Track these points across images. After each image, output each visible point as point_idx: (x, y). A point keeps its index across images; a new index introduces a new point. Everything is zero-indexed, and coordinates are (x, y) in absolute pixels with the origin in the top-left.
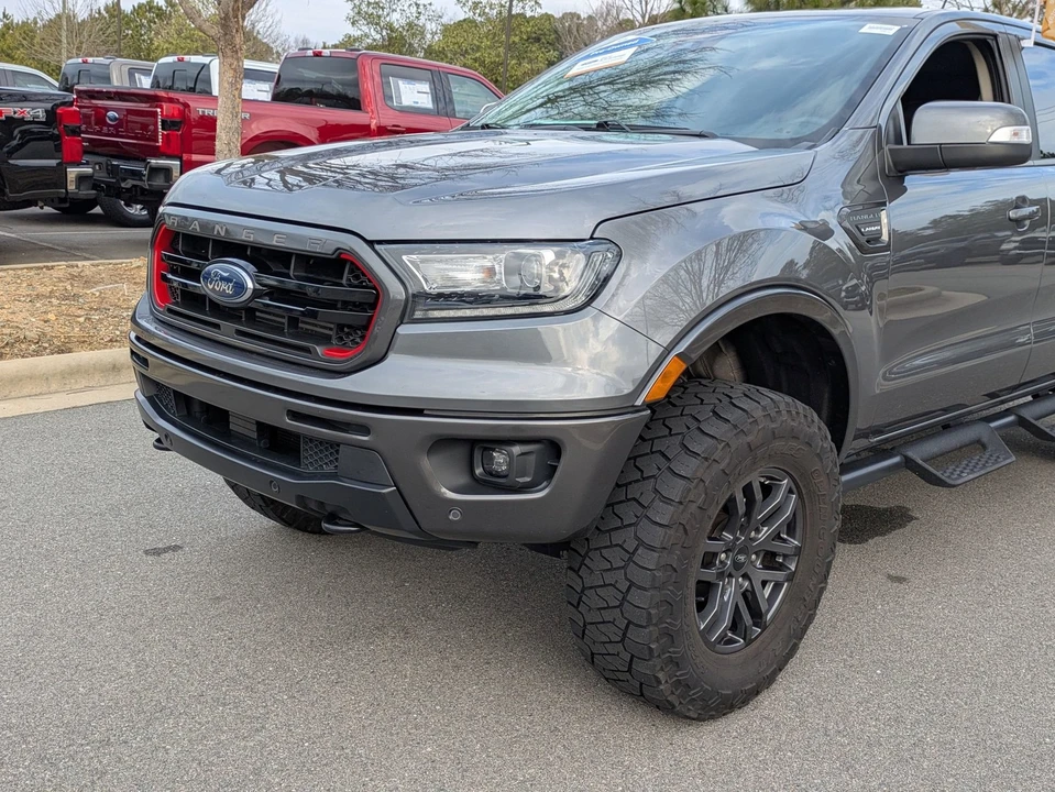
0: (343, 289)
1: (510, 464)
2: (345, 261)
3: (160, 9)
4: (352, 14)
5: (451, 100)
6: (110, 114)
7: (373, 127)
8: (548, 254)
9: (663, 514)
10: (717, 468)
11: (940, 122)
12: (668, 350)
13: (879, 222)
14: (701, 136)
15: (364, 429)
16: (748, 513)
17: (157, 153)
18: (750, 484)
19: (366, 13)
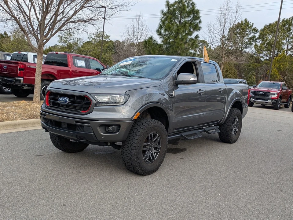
0: (85, 101)
1: (112, 129)
2: (85, 97)
3: (2, 35)
4: (59, 40)
5: (90, 64)
6: (5, 66)
7: (71, 71)
8: (118, 96)
9: (137, 137)
10: (145, 131)
11: (184, 77)
12: (137, 111)
13: (173, 93)
14: (143, 78)
15: (89, 123)
16: (151, 140)
17: (18, 76)
18: (151, 134)
19: (63, 40)
